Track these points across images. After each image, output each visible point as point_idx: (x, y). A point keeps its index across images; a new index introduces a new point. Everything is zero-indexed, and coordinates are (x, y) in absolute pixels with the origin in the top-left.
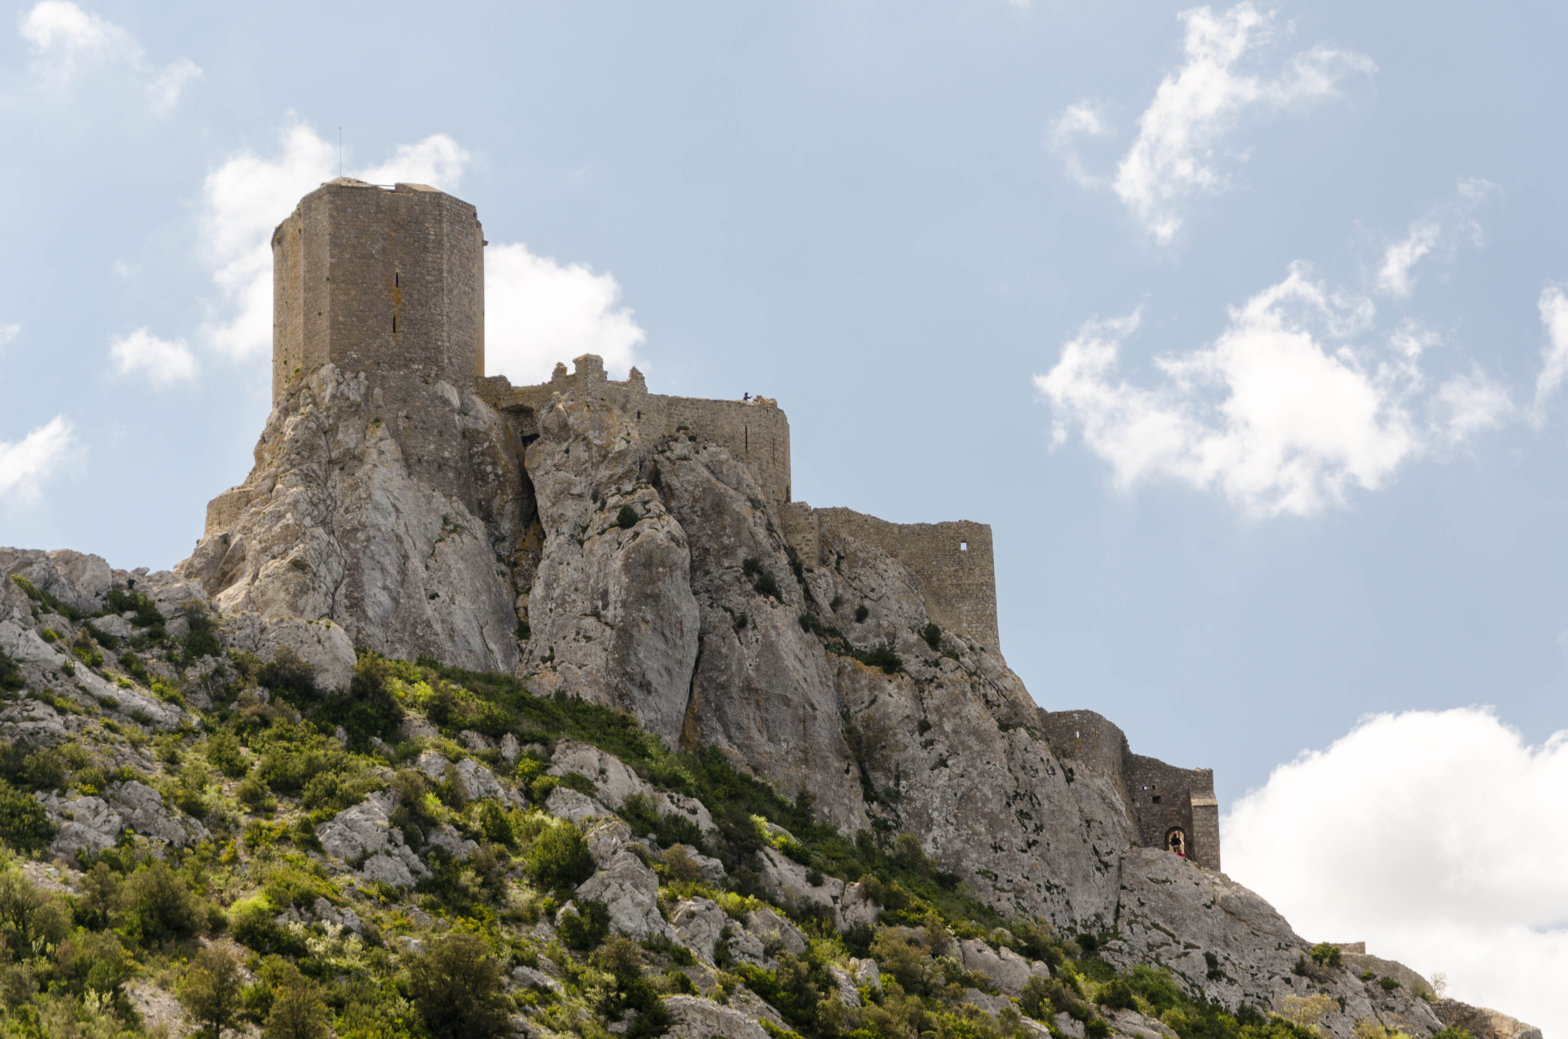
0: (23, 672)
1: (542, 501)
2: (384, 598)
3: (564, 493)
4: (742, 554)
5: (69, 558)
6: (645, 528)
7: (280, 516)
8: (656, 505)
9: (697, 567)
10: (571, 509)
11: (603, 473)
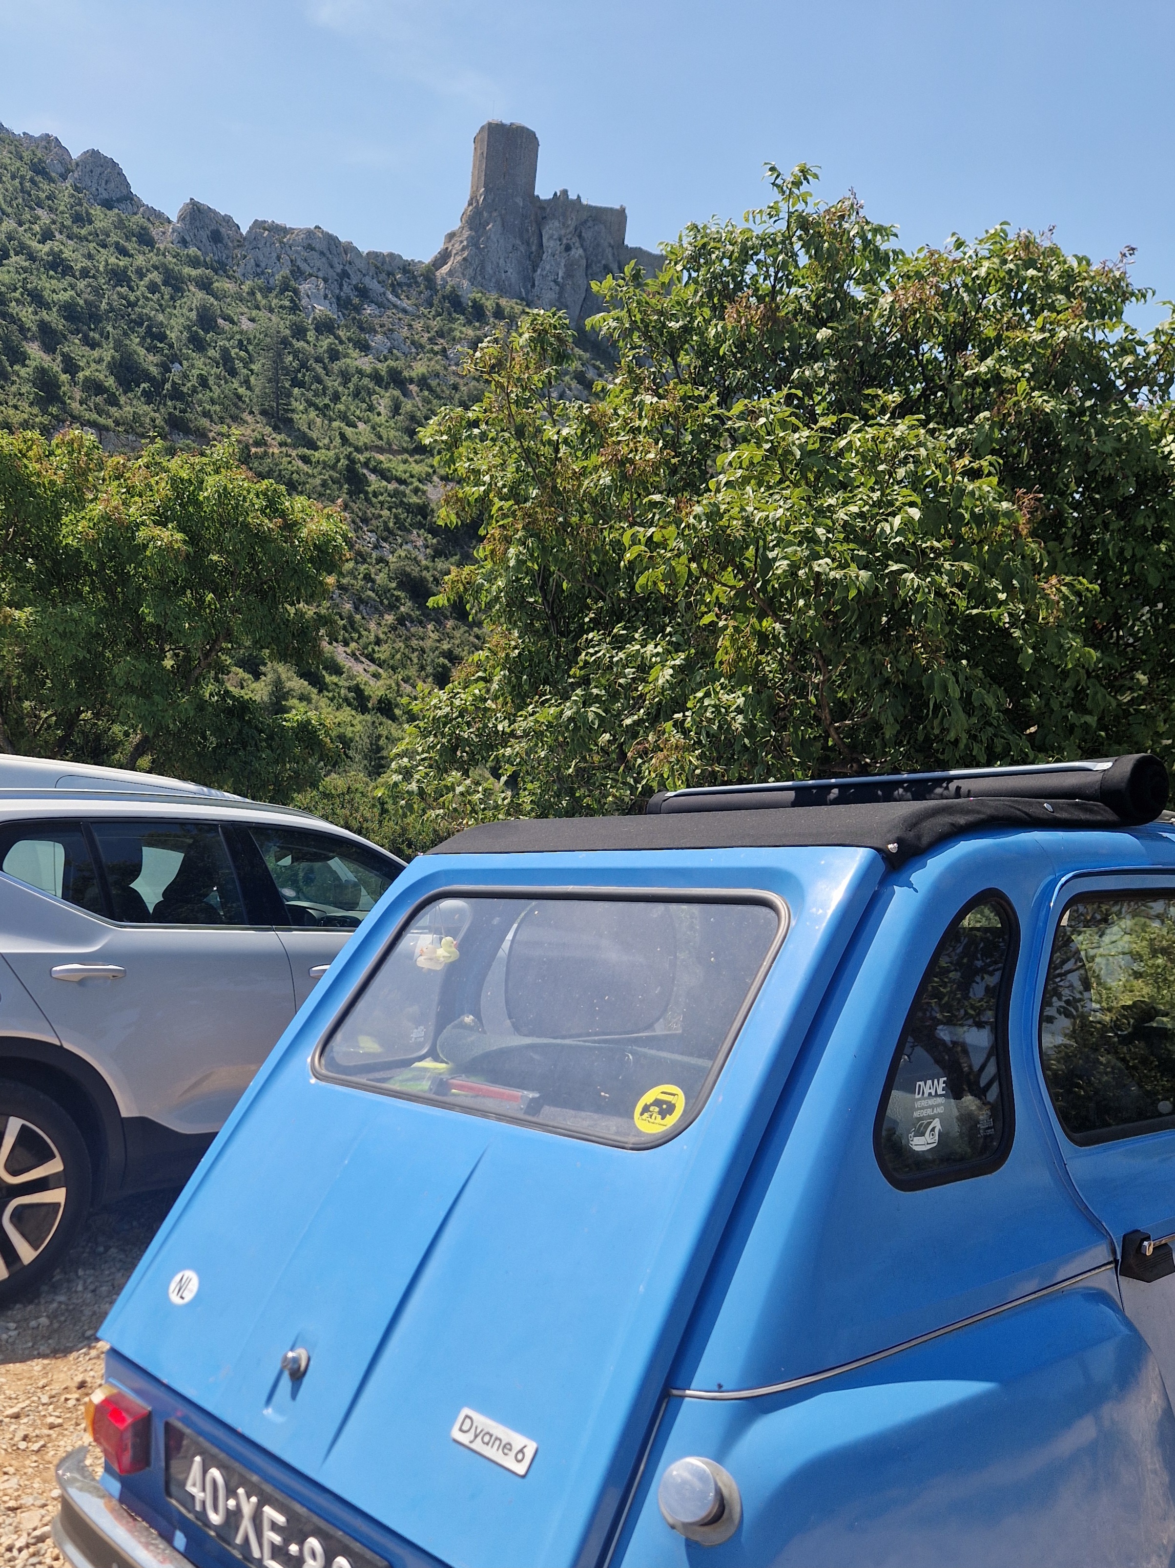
0: (371, 294)
1: (544, 240)
2: (491, 272)
3: (551, 237)
4: (603, 262)
5: (391, 255)
6: (573, 252)
7: (462, 242)
8: (577, 244)
9: (588, 267)
10: (552, 243)
11: (563, 232)
